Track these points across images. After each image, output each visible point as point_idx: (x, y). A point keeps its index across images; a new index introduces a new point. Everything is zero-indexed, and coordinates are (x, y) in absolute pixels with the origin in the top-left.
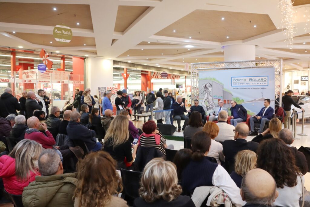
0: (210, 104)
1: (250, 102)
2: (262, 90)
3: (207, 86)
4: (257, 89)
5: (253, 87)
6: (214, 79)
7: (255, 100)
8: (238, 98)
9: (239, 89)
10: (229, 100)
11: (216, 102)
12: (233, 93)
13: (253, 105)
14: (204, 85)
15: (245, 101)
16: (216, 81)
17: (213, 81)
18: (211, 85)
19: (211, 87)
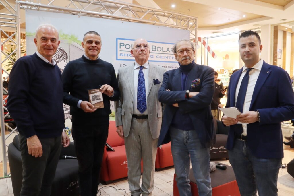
6: (73, 38)
16: (79, 43)
17: (70, 44)
18: (66, 55)
19: (64, 60)
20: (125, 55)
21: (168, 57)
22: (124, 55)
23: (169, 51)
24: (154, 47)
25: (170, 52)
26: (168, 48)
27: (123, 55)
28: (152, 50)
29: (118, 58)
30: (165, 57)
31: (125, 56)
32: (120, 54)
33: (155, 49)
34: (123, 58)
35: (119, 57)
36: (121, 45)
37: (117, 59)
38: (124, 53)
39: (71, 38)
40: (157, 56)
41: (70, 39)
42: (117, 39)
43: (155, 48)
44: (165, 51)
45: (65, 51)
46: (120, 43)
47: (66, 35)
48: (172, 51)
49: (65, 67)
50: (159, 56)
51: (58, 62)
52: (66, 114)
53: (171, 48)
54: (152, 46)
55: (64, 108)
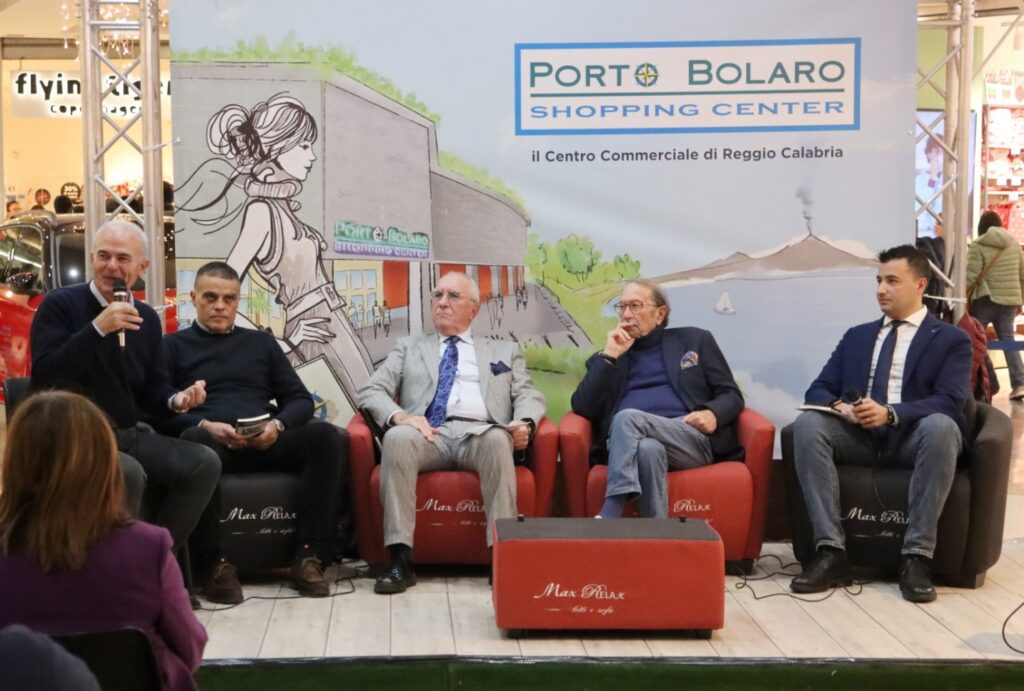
1: (694, 281)
2: (802, 162)
3: (265, 124)
4: (758, 156)
5: (720, 142)
6: (338, 60)
7: (740, 258)
8: (586, 246)
9: (591, 157)
10: (494, 261)
11: (363, 285)
12: (533, 203)
13: (720, 306)
14: (235, 118)
15: (645, 273)
16: (359, 78)
17: (326, 82)
18: (309, 124)
19: (302, 144)
20: (555, 111)
21: (780, 107)
22: (550, 112)
23: (784, 76)
24: (704, 67)
25: (788, 81)
26: (780, 66)
27: (545, 114)
28: (692, 82)
29: (524, 127)
30: (762, 106)
31: (555, 115)
32: (533, 110)
33: (704, 77)
34: (549, 123)
35: (528, 123)
36: (538, 69)
37: (519, 131)
38: (549, 103)
39: (330, 58)
40: (714, 109)
41: (324, 63)
42: (519, 48)
43: (707, 72)
44: (763, 82)
45: (308, 110)
46: (533, 65)
47: (311, 52)
48: (802, 77)
49: (307, 168)
50: (729, 106)
51: (280, 152)
52: (310, 344)
53: (798, 64)
54: (692, 63)
55: (304, 319)
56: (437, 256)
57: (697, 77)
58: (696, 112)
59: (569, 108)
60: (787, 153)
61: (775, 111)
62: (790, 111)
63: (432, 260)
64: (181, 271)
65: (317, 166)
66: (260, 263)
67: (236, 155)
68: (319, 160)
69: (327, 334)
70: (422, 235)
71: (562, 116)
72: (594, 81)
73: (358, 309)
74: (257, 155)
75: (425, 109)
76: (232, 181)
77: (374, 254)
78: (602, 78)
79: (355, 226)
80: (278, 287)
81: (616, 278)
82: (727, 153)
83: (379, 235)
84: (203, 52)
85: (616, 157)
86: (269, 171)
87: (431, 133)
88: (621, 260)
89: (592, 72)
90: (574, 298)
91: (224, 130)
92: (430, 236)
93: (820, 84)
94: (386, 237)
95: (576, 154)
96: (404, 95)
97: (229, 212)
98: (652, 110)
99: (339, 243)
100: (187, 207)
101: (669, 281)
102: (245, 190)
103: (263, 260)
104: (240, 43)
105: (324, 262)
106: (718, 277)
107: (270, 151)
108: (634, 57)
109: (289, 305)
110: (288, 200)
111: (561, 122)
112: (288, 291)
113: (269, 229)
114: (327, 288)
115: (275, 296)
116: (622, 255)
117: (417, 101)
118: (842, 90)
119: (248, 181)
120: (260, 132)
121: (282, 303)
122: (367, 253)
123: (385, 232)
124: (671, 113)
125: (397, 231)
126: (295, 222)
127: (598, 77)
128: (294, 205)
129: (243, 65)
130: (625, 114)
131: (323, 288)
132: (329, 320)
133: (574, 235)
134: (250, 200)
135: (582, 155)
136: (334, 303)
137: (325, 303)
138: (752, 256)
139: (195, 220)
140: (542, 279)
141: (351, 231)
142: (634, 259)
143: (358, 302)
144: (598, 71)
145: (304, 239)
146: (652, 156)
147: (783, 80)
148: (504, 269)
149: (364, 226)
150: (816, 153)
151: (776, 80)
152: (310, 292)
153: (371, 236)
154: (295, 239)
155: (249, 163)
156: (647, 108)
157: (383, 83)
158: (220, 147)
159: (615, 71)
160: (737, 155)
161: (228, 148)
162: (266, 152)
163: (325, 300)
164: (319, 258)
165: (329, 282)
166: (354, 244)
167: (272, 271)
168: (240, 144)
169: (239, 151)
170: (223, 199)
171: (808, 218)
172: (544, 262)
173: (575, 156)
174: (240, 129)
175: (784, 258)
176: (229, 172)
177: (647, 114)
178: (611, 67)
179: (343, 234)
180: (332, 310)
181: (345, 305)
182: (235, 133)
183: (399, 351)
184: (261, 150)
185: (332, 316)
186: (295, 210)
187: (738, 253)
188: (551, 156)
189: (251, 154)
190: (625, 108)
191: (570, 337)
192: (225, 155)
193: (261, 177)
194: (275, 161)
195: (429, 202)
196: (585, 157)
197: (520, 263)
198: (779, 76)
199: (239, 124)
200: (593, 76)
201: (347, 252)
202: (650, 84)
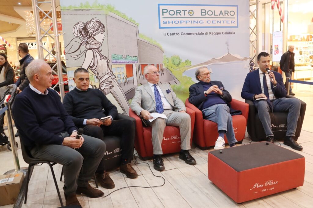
0: (102, 80)
2: (227, 35)
3: (90, 27)
4: (217, 34)
5: (209, 30)
6: (110, 8)
7: (214, 60)
8: (178, 58)
9: (178, 34)
11: (120, 71)
12: (164, 47)
14: (81, 26)
15: (192, 64)
16: (116, 13)
17: (107, 15)
18: (103, 27)
19: (101, 33)
22: (168, 22)
23: (222, 14)
24: (204, 11)
25: (223, 15)
26: (221, 11)
27: (167, 23)
28: (202, 15)
29: (161, 26)
30: (218, 21)
31: (169, 23)
32: (163, 22)
33: (204, 14)
36: (164, 11)
37: (160, 28)
38: (167, 20)
39: (108, 8)
40: (207, 22)
41: (106, 9)
42: (159, 5)
43: (205, 12)
44: (218, 15)
45: (102, 23)
46: (163, 10)
47: (102, 6)
48: (226, 14)
49: (103, 39)
50: (210, 21)
51: (95, 35)
52: (107, 89)
53: (225, 11)
54: (201, 10)
55: (105, 82)
56: (140, 62)
57: (203, 14)
58: (203, 23)
59: (172, 21)
60: (223, 33)
61: (220, 23)
62: (224, 23)
63: (139, 63)
64: (68, 71)
65: (106, 39)
66: (91, 67)
67: (82, 36)
68: (106, 37)
69: (111, 86)
70: (136, 57)
71: (171, 23)
72: (178, 14)
73: (120, 78)
74: (88, 36)
75: (135, 22)
76: (81, 44)
77: (123, 63)
78: (180, 13)
79: (117, 55)
80: (97, 74)
81: (185, 66)
82: (210, 33)
83: (124, 57)
84: (70, 6)
85: (185, 34)
86: (92, 41)
87: (137, 29)
88: (187, 61)
89: (178, 12)
90: (175, 72)
91: (78, 29)
92: (138, 57)
93: (230, 16)
94: (126, 58)
95: (175, 33)
96: (129, 18)
97: (81, 53)
98: (193, 22)
99: (113, 60)
100: (69, 52)
101: (198, 66)
102: (85, 46)
103: (92, 66)
104: (81, 4)
105: (109, 66)
106: (209, 65)
107: (92, 35)
108: (188, 8)
109: (100, 79)
110: (98, 49)
111: (171, 25)
112: (100, 75)
113: (93, 57)
114: (110, 73)
115: (96, 76)
116: (187, 60)
117: (133, 20)
118: (234, 18)
119: (86, 44)
120: (89, 29)
121: (98, 78)
122: (121, 63)
123: (126, 56)
124: (197, 23)
125: (128, 55)
126: (100, 55)
127: (179, 13)
128: (100, 50)
129: (83, 10)
130: (186, 23)
131: (109, 73)
132: (112, 82)
133: (175, 55)
134: (87, 49)
135: (176, 34)
136: (113, 77)
137: (110, 77)
138: (216, 59)
139: (71, 56)
140: (167, 67)
141: (116, 57)
142: (190, 61)
143: (119, 76)
144: (179, 12)
145: (103, 60)
146: (193, 34)
147: (222, 15)
148: (158, 65)
149: (120, 55)
150: (229, 33)
151: (221, 15)
152: (106, 74)
153: (122, 58)
154: (101, 60)
155: (86, 39)
156: (191, 21)
157: (123, 15)
158: (77, 34)
159: (183, 12)
160: (212, 33)
161: (79, 35)
162: (91, 35)
163: (110, 76)
164: (108, 65)
165: (111, 71)
166: (117, 60)
167: (95, 69)
168: (83, 33)
169: (83, 35)
170: (79, 50)
171: (228, 49)
172: (168, 63)
173: (175, 34)
174: (83, 29)
175: (223, 59)
176: (80, 41)
177: (191, 23)
178: (182, 11)
179: (114, 57)
180: (112, 79)
181: (116, 77)
182: (81, 30)
183: (139, 91)
184: (89, 35)
185: (112, 81)
186: (100, 52)
187: (213, 58)
188: (168, 34)
189: (86, 36)
190: (186, 21)
191: (175, 82)
192: (79, 37)
193: (90, 43)
194: (93, 38)
195: (137, 48)
196: (177, 34)
197: (162, 63)
198: (221, 14)
199: (82, 27)
200: (178, 13)
201: (116, 63)
202: (192, 15)
